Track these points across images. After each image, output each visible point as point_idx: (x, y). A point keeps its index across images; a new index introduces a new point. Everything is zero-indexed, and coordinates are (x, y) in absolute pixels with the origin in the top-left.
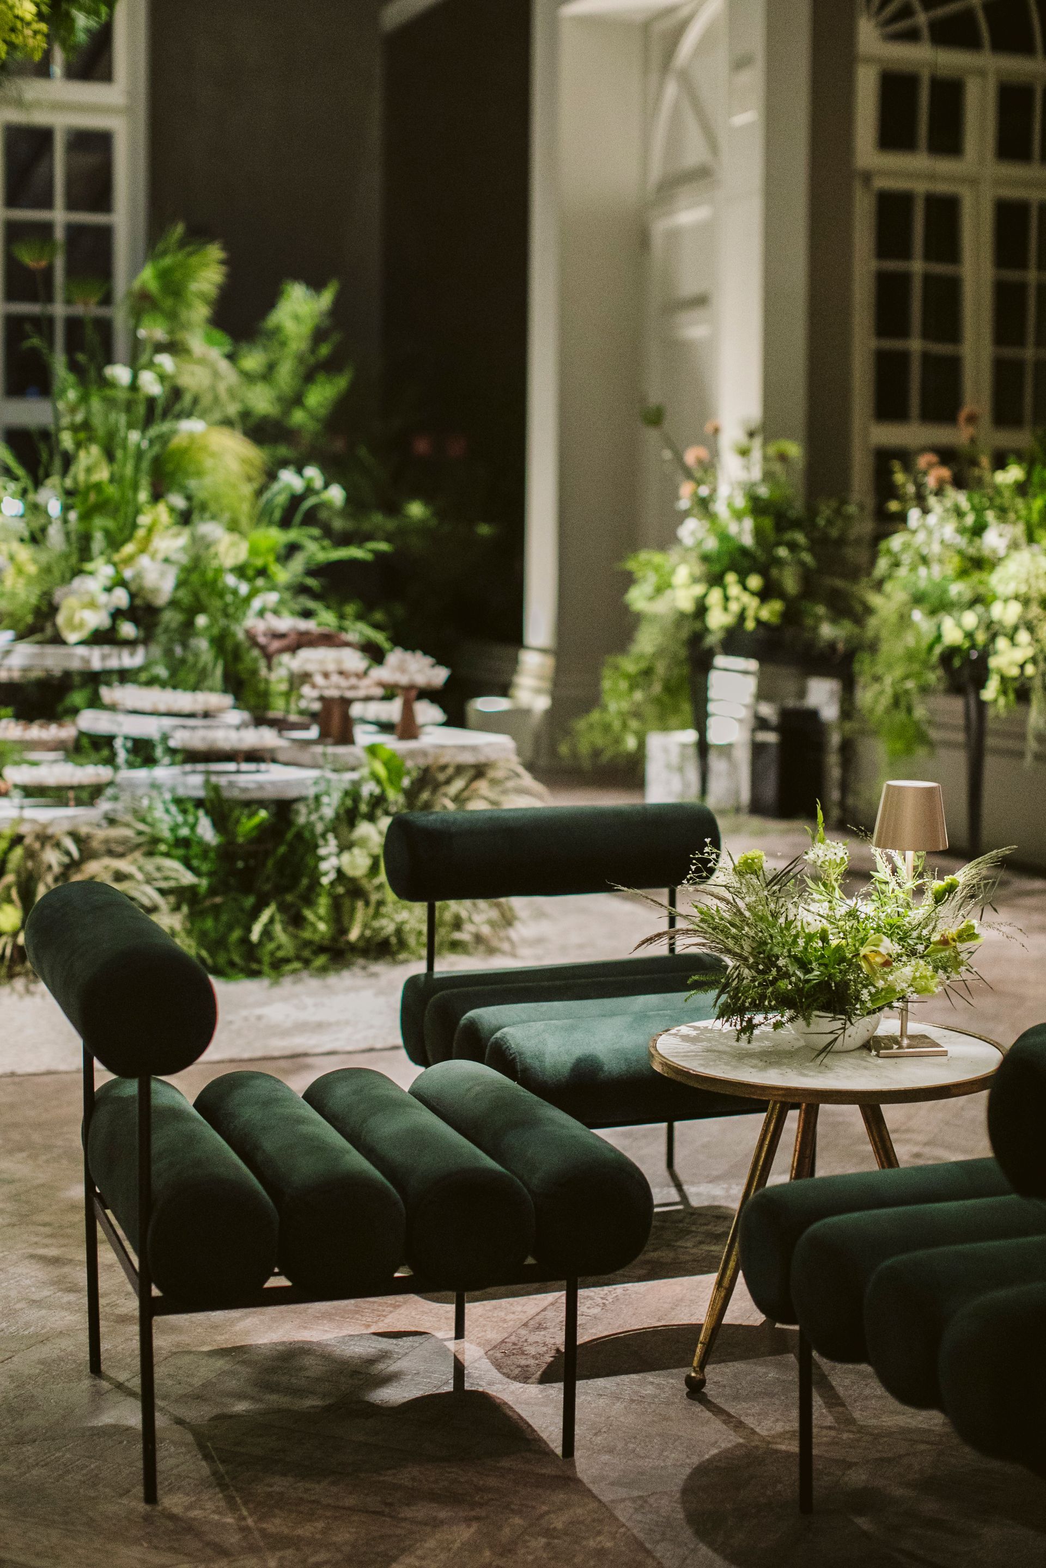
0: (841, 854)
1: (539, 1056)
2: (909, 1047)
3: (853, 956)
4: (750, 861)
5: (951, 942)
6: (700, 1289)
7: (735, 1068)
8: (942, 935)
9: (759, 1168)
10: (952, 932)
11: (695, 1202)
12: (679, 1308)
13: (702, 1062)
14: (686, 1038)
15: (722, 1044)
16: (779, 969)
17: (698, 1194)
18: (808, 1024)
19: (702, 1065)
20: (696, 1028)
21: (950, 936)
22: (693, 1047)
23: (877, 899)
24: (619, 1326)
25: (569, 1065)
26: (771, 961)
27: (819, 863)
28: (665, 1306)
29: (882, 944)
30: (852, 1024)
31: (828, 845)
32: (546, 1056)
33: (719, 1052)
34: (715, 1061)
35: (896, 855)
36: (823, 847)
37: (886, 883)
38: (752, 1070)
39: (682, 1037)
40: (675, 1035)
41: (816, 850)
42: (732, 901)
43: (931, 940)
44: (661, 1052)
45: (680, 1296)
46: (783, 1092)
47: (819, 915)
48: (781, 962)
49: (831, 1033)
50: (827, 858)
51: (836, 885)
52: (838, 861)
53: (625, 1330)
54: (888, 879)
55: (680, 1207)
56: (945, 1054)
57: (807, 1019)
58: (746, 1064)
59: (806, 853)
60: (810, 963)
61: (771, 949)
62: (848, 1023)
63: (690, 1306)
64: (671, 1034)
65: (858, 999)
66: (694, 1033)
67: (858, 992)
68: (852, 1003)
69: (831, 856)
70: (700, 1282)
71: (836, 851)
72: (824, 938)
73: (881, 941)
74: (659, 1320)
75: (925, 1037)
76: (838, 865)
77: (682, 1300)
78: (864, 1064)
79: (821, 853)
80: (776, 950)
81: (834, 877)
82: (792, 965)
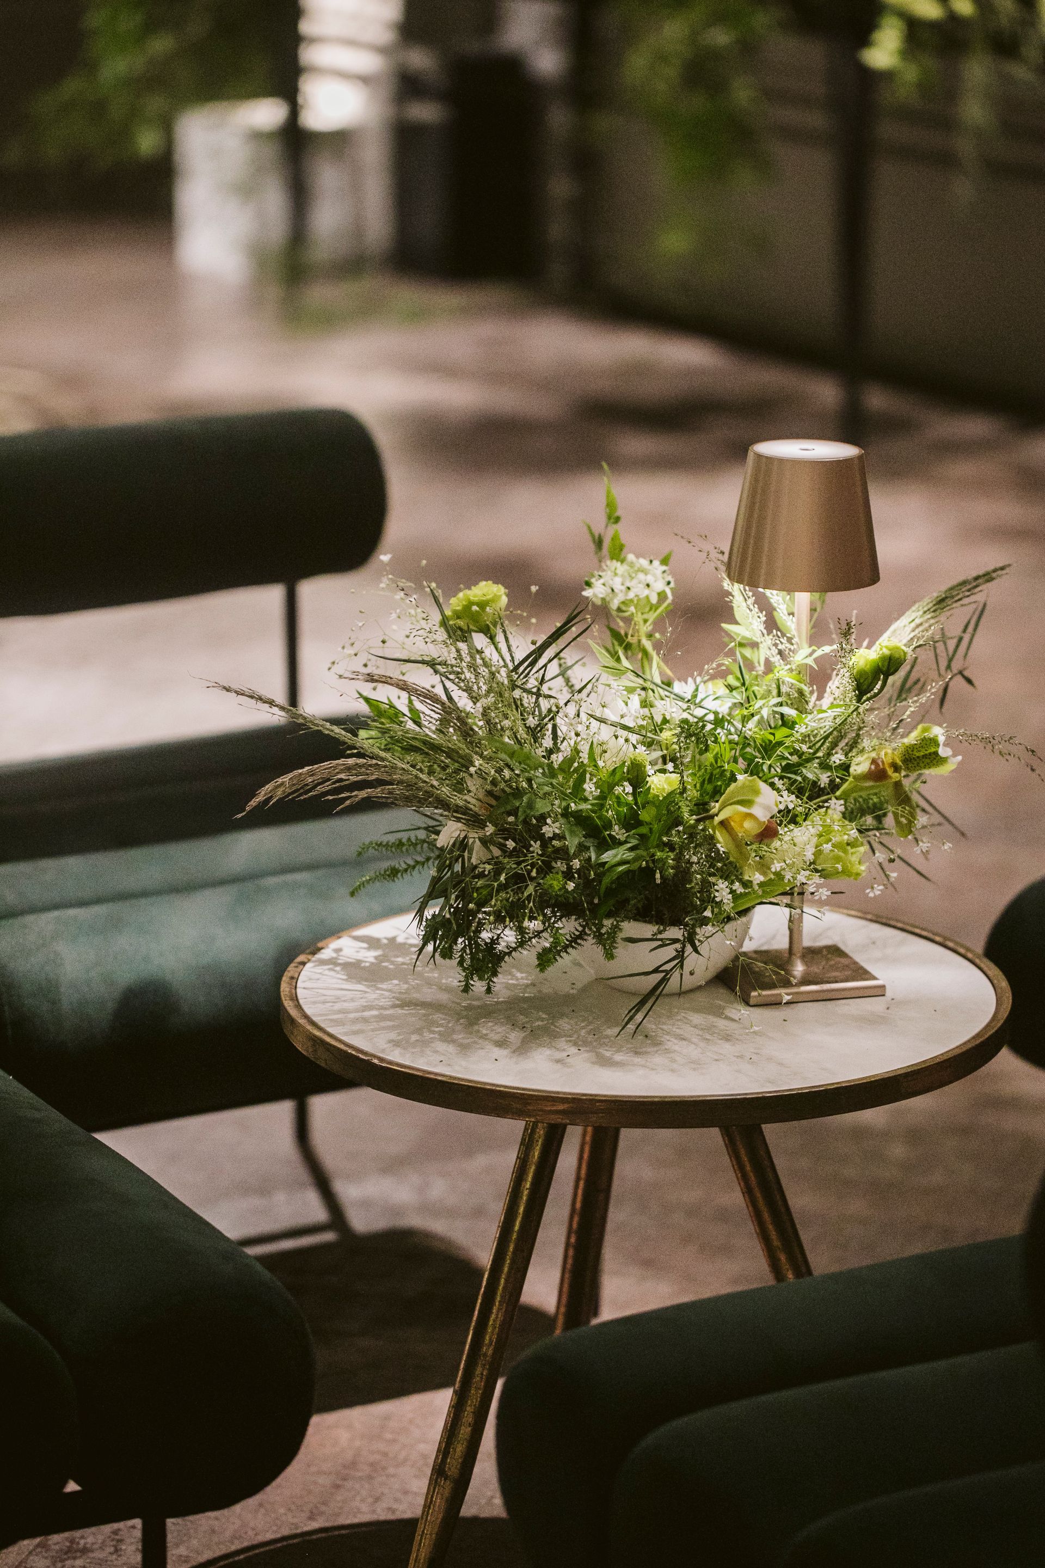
0: (659, 586)
1: (48, 990)
2: (805, 981)
3: (698, 821)
4: (475, 608)
5: (890, 771)
6: (388, 1436)
7: (464, 1048)
8: (874, 761)
9: (515, 1236)
10: (889, 752)
11: (360, 1222)
12: (349, 1484)
13: (393, 1035)
14: (354, 970)
15: (429, 983)
16: (545, 842)
17: (366, 1204)
18: (610, 956)
19: (396, 1044)
20: (373, 943)
21: (888, 760)
22: (372, 995)
23: (737, 684)
24: (234, 1538)
25: (111, 1006)
26: (532, 829)
27: (614, 604)
28: (321, 1480)
29: (759, 800)
30: (696, 950)
31: (631, 565)
32: (62, 990)
33: (424, 1005)
34: (419, 1031)
35: (776, 597)
36: (621, 568)
37: (755, 645)
38: (497, 1052)
39: (347, 966)
40: (332, 962)
41: (607, 576)
42: (444, 698)
43: (852, 770)
44: (309, 1011)
45: (349, 1455)
46: (565, 1106)
47: (625, 728)
48: (549, 830)
49: (656, 971)
50: (631, 595)
51: (648, 644)
52: (654, 600)
53: (246, 1544)
54: (757, 638)
55: (329, 1237)
56: (880, 992)
57: (607, 942)
58: (484, 1037)
59: (588, 584)
60: (608, 825)
61: (530, 805)
62: (689, 948)
63: (370, 1478)
64: (323, 962)
65: (709, 900)
66: (369, 956)
67: (707, 886)
68: (694, 906)
69: (639, 591)
70: (387, 1418)
71: (650, 579)
72: (636, 776)
73: (757, 792)
74: (311, 1518)
75: (835, 951)
76: (653, 608)
77: (353, 1464)
78: (721, 1023)
79: (617, 583)
80: (542, 806)
81: (645, 629)
82: (572, 833)
